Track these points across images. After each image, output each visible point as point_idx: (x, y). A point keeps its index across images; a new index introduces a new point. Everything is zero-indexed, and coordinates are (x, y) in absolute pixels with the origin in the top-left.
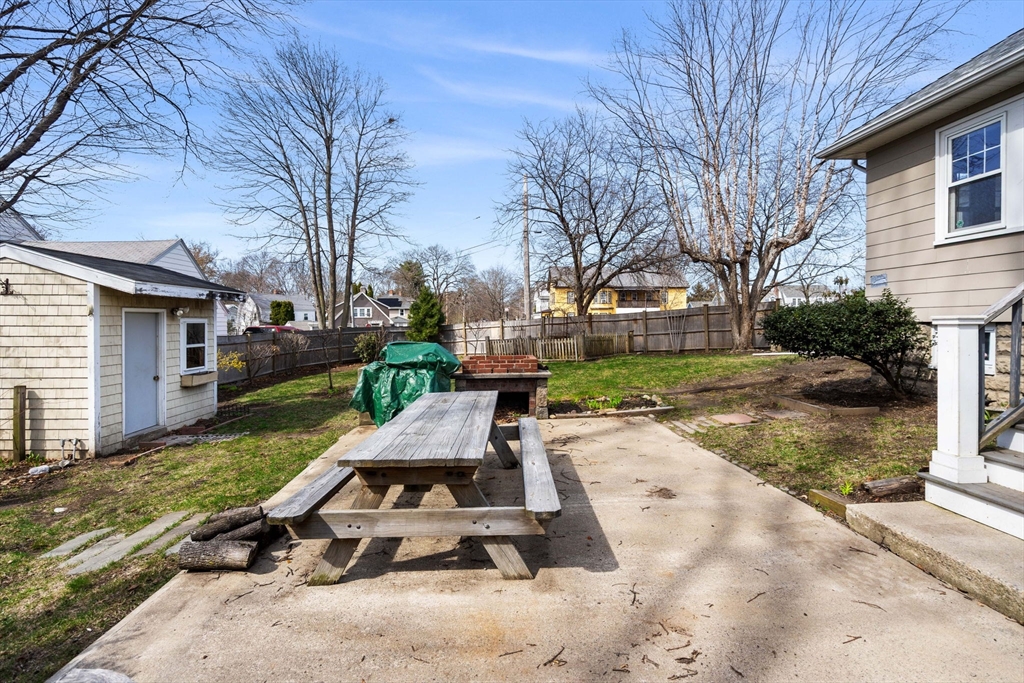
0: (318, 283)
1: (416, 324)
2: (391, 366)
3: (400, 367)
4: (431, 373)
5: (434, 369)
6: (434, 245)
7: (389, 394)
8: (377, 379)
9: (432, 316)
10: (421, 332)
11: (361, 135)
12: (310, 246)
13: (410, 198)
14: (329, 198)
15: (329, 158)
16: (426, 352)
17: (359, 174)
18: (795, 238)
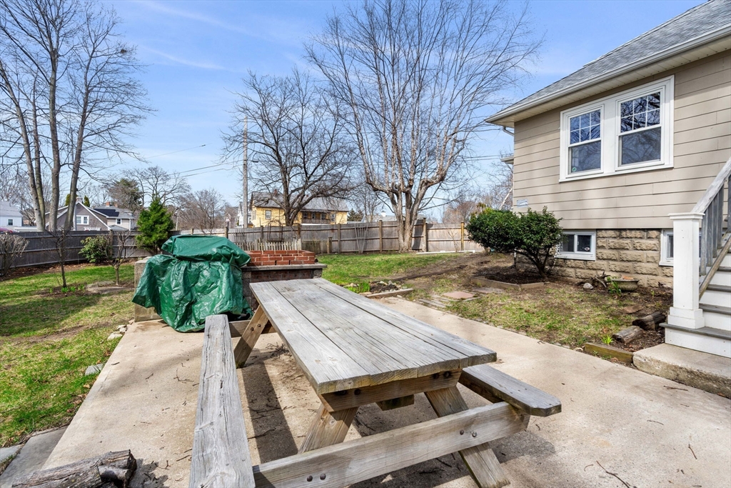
0: (37, 186)
1: (146, 229)
2: (181, 259)
3: (192, 260)
4: (226, 265)
5: (228, 262)
6: (154, 166)
7: (181, 287)
8: (164, 272)
9: (162, 223)
10: (150, 236)
11: (91, 57)
12: (28, 151)
13: (141, 121)
14: (53, 108)
15: (54, 70)
16: (220, 245)
17: (88, 92)
18: (437, 180)
